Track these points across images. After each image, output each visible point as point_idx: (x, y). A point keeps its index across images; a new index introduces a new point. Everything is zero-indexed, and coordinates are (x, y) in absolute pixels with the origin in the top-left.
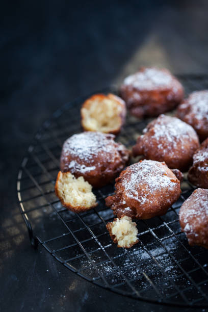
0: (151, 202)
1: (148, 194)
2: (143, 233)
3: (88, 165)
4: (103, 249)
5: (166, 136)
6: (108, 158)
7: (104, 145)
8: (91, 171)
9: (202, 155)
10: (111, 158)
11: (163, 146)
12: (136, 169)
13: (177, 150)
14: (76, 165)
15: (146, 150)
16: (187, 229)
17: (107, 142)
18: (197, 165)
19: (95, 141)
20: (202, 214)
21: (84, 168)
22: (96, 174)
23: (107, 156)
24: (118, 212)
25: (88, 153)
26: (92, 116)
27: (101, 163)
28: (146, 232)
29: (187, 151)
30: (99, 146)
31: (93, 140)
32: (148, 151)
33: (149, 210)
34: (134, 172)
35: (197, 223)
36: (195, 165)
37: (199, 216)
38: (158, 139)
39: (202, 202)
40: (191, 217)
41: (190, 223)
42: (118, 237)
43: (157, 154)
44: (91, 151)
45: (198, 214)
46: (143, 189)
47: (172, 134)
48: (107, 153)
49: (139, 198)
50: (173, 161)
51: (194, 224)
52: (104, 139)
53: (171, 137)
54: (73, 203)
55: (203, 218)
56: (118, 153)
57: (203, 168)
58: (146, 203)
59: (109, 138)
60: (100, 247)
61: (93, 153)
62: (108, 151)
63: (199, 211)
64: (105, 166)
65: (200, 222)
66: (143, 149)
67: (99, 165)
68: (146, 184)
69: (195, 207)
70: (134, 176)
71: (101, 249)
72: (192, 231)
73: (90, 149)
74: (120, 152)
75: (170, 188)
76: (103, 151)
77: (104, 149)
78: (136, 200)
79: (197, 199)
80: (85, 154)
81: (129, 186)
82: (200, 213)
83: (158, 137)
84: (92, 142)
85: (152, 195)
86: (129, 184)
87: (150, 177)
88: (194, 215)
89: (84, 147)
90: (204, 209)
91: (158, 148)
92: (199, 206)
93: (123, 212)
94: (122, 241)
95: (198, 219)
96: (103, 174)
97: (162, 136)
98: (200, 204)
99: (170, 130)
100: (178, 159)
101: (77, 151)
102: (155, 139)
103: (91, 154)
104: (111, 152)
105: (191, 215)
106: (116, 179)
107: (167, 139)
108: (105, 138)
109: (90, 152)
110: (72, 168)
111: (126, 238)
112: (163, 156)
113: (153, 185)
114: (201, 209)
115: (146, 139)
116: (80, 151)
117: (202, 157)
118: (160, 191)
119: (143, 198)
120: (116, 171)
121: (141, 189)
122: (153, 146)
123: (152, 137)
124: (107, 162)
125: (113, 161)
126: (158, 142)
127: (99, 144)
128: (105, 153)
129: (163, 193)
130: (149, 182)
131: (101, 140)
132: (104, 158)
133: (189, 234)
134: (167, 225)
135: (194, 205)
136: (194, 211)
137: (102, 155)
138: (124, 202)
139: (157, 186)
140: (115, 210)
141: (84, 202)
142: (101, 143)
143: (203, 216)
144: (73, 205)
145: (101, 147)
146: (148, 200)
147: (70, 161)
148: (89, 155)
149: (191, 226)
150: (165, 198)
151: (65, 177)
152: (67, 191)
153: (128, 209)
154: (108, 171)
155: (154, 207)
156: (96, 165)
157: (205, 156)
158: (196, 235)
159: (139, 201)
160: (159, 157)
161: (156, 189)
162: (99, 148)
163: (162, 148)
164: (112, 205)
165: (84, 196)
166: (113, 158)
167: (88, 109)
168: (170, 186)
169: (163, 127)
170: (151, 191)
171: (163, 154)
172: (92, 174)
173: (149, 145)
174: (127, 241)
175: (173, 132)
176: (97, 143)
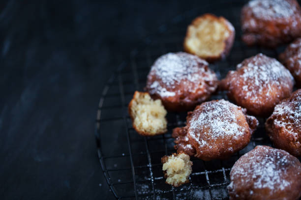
0: (211, 147)
1: (209, 138)
2: (199, 173)
3: (168, 90)
4: (153, 180)
5: (254, 78)
6: (190, 87)
7: (191, 73)
8: (170, 97)
9: (283, 108)
10: (193, 88)
11: (248, 88)
12: (209, 108)
13: (261, 96)
14: (158, 86)
15: (231, 88)
16: (230, 187)
17: (196, 69)
18: (275, 117)
19: (184, 66)
20: (248, 176)
21: (164, 92)
22: (173, 100)
23: (190, 85)
24: (179, 147)
25: (172, 78)
26: (198, 35)
27: (181, 91)
28: (202, 173)
29: (272, 99)
30: (186, 73)
31: (182, 64)
32: (234, 88)
33: (206, 154)
34: (204, 111)
35: (240, 185)
36: (273, 117)
37: (245, 178)
38: (245, 79)
39: (254, 163)
40: (238, 176)
41: (235, 181)
42: (169, 173)
43: (240, 95)
44: (175, 76)
45: (244, 175)
46: (205, 133)
47: (261, 78)
48: (190, 82)
49: (199, 140)
50: (255, 105)
51: (237, 184)
52: (194, 66)
53: (259, 81)
54: (139, 126)
55: (247, 181)
56: (203, 84)
57: (279, 122)
58: (205, 146)
59: (201, 65)
60: (150, 177)
61: (176, 79)
62: (193, 80)
63: (247, 172)
64: (185, 95)
65: (243, 184)
66: (229, 86)
67: (179, 93)
68: (209, 128)
69: (245, 167)
70: (202, 116)
71: (151, 180)
72: (234, 190)
73: (174, 73)
74: (207, 83)
75: (235, 137)
76: (186, 80)
77: (189, 77)
78: (196, 141)
79: (252, 158)
80: (168, 78)
81: (194, 125)
82: (246, 175)
83: (247, 77)
84: (181, 66)
85: (213, 141)
86: (195, 122)
87: (217, 121)
88: (241, 175)
89: (170, 70)
90: (253, 171)
91: (242, 89)
92: (249, 166)
93: (185, 148)
94: (171, 179)
95: (242, 180)
96: (181, 102)
97: (250, 77)
98: (251, 165)
99: (261, 72)
100: (260, 105)
101: (161, 73)
102: (243, 79)
103: (174, 80)
104: (195, 82)
105: (238, 174)
106: (189, 113)
107: (254, 82)
108: (196, 64)
109: (174, 78)
110: (154, 89)
111: (176, 176)
112: (245, 98)
113: (217, 131)
114: (250, 171)
115: (234, 77)
116: (164, 74)
117: (282, 110)
118: (223, 138)
119: (203, 141)
120: (196, 102)
121: (203, 132)
122: (238, 85)
123: (241, 76)
124: (188, 91)
125: (194, 91)
126: (244, 83)
127: (186, 70)
128: (188, 81)
129: (225, 140)
130: (214, 127)
131: (191, 66)
132: (186, 87)
133: (231, 192)
134: (224, 171)
135: (246, 164)
136: (242, 170)
137: (185, 83)
138: (187, 139)
139: (220, 133)
140: (177, 144)
141: (150, 128)
142: (189, 70)
143: (248, 178)
144: (138, 128)
145: (187, 75)
146: (208, 145)
147: (153, 81)
148: (171, 80)
149: (234, 186)
150: (227, 146)
151: (142, 96)
152: (139, 112)
153: (189, 146)
154: (187, 100)
155: (212, 152)
156: (176, 91)
157: (285, 110)
158: (237, 196)
159: (199, 143)
160: (242, 98)
161: (218, 134)
162: (184, 75)
163: (247, 90)
164: (177, 137)
165: (152, 122)
166: (196, 89)
167: (197, 26)
168: (235, 135)
169: (256, 68)
170: (212, 136)
171: (246, 96)
172: (169, 99)
173: (236, 84)
174: (175, 180)
175: (263, 76)
176: (185, 68)
